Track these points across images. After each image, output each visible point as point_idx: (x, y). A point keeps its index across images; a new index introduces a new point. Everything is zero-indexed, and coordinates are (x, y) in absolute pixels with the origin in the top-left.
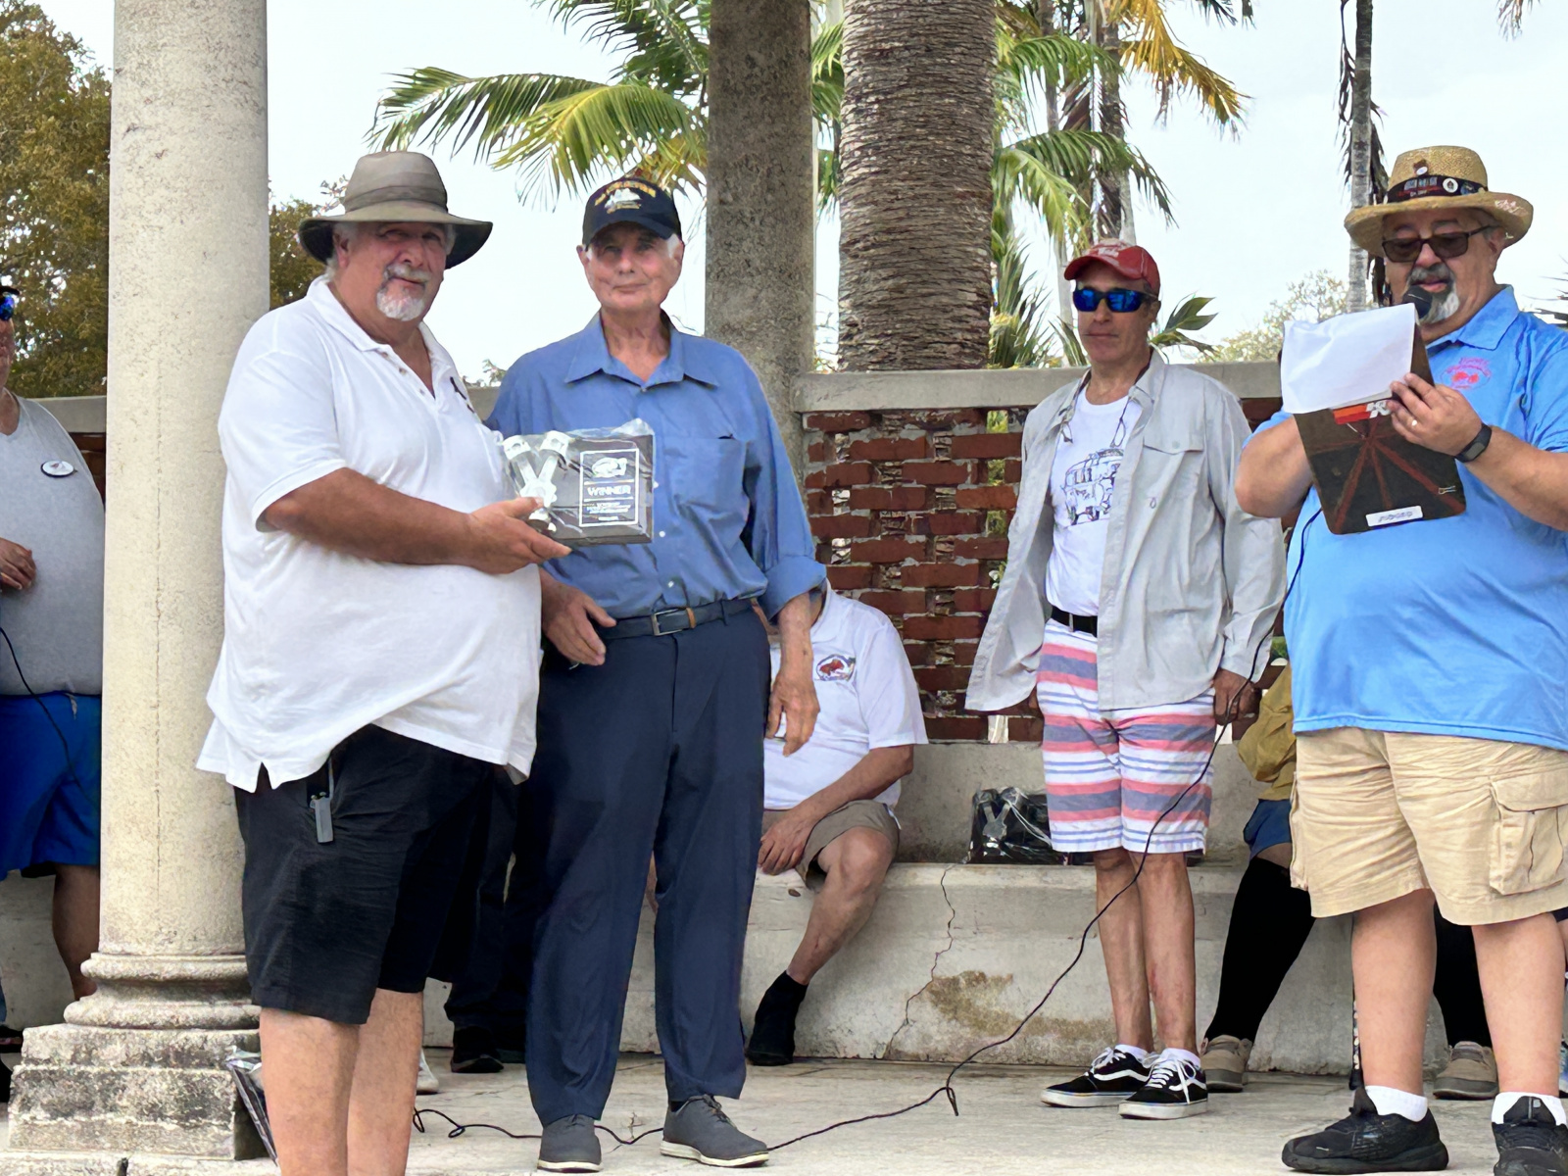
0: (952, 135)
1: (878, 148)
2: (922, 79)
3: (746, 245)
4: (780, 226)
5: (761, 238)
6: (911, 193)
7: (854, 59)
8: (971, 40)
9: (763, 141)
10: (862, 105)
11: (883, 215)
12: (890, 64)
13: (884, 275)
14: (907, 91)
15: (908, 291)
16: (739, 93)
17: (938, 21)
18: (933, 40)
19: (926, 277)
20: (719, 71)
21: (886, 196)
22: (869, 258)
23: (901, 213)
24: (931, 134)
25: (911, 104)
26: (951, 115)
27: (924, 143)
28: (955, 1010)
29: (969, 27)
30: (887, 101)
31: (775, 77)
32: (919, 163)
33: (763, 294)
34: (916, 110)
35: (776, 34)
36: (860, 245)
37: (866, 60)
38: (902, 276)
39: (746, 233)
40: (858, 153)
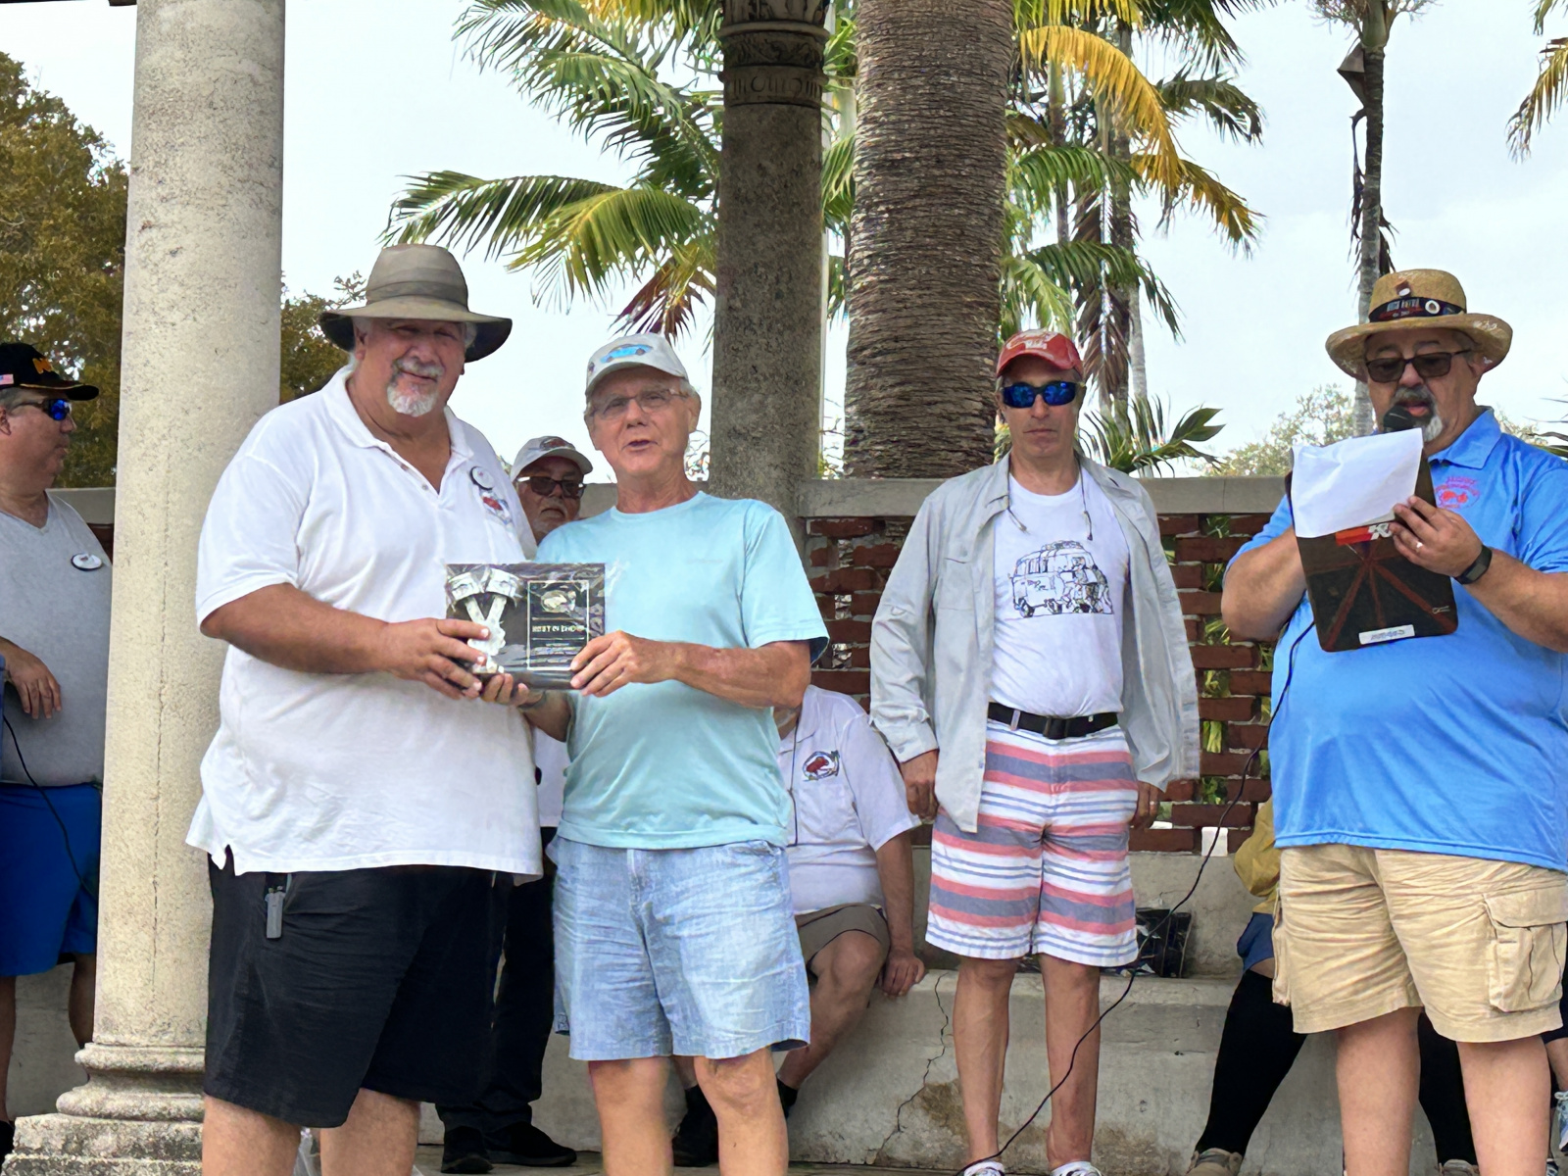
0: (961, 245)
1: (887, 257)
2: (933, 190)
3: (753, 350)
4: (787, 333)
5: (768, 344)
6: (919, 301)
7: (865, 169)
8: (982, 152)
9: (773, 249)
10: (873, 214)
11: (891, 323)
12: (898, 175)
13: (891, 381)
14: (918, 201)
15: (914, 398)
16: (749, 202)
17: (948, 133)
18: (945, 152)
19: (933, 386)
20: (731, 179)
21: (895, 304)
22: (875, 365)
23: (909, 322)
24: (940, 244)
25: (922, 214)
26: (962, 227)
27: (935, 253)
28: (947, 1118)
29: (980, 139)
30: (898, 211)
31: (786, 186)
32: (928, 273)
33: (770, 400)
34: (926, 220)
35: (786, 145)
36: (865, 353)
37: (877, 170)
38: (910, 383)
39: (754, 338)
40: (866, 262)
